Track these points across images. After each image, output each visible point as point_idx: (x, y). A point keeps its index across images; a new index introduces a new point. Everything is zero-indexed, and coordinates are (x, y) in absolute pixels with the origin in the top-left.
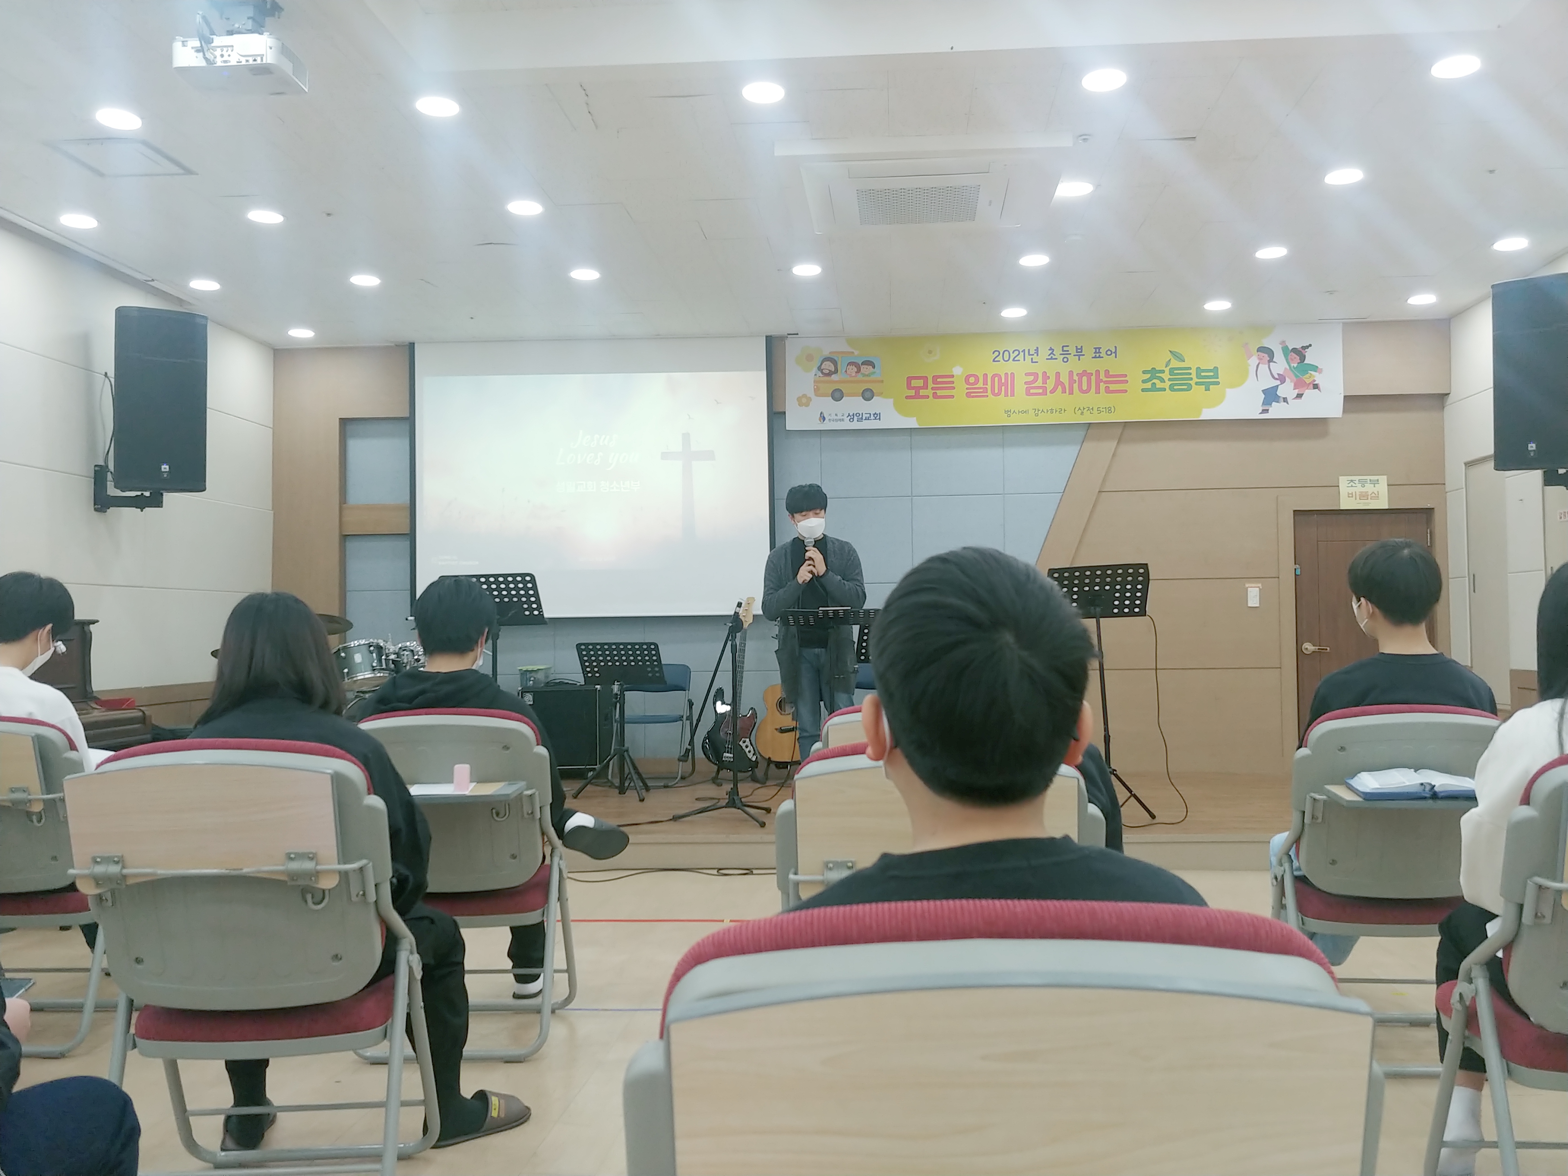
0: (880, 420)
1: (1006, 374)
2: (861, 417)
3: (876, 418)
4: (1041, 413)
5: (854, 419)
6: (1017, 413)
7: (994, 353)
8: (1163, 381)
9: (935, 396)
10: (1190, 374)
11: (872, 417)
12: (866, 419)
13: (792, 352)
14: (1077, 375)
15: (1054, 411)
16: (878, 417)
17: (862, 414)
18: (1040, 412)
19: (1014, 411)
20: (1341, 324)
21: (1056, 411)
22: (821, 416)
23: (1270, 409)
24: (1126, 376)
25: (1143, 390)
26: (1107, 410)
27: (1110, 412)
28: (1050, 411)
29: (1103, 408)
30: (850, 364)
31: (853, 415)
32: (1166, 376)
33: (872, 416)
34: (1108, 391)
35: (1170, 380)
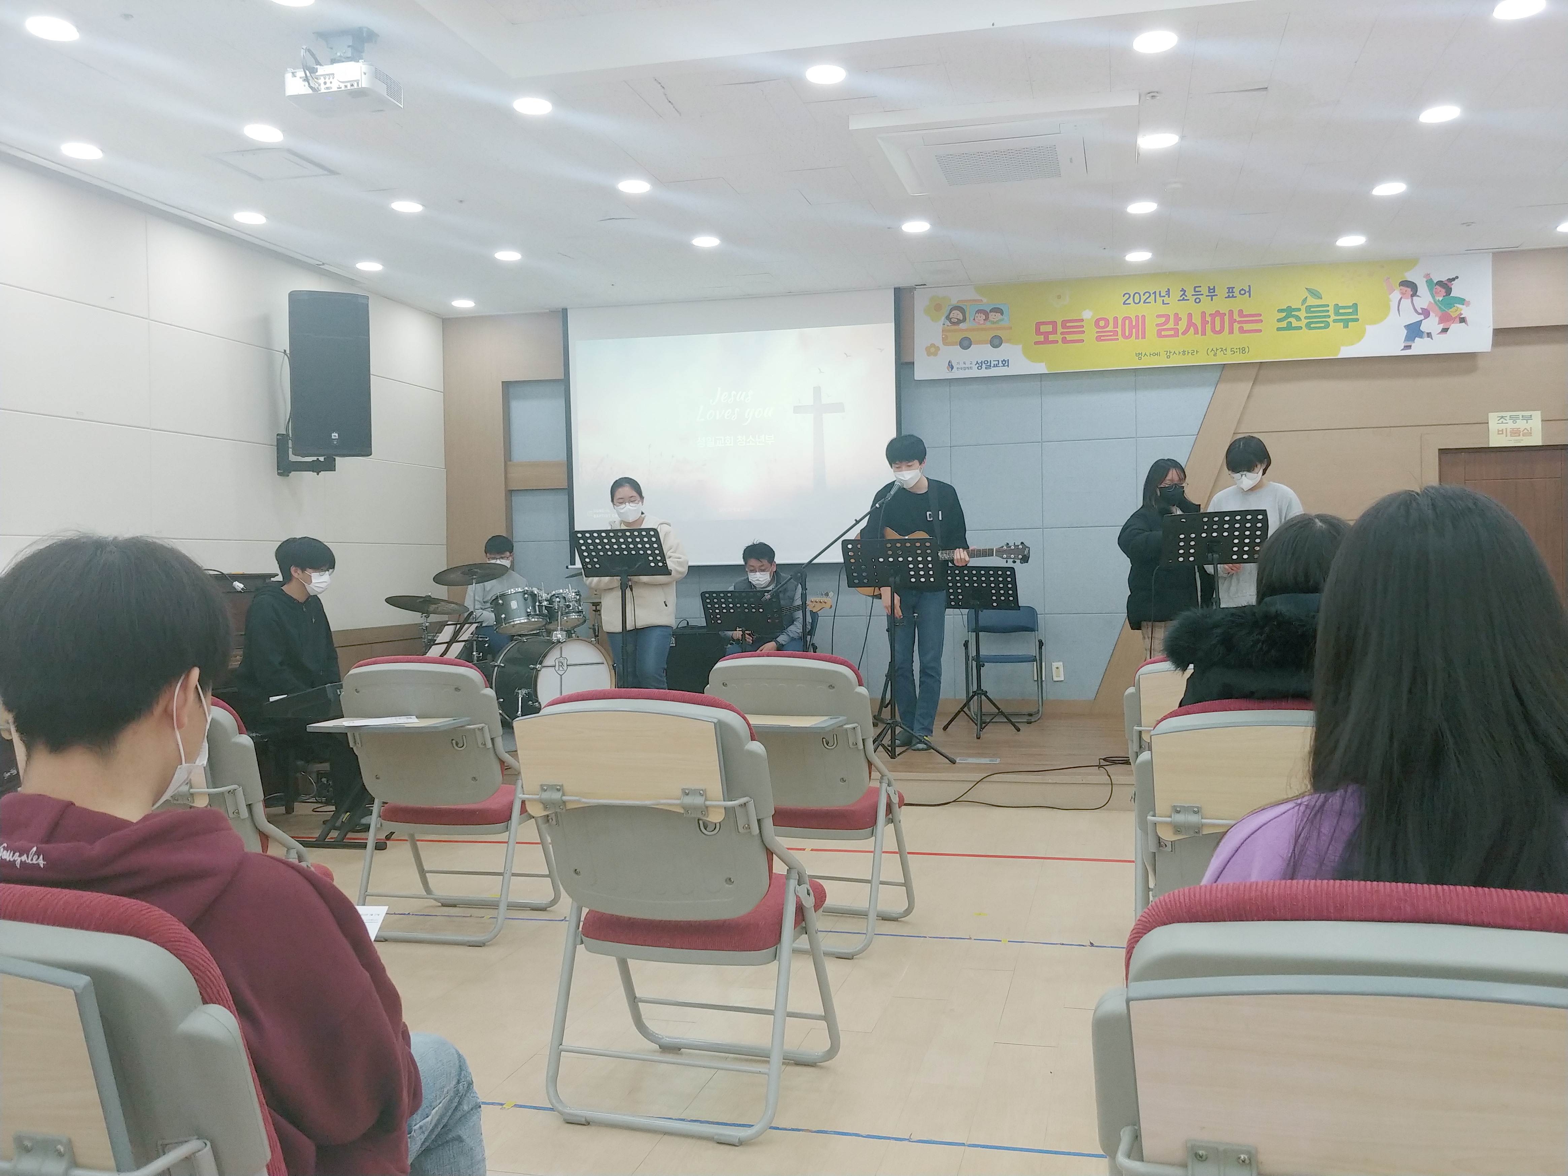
0: (1008, 367)
1: (1137, 317)
2: (989, 364)
3: (1004, 364)
4: (1173, 355)
5: (982, 366)
6: (1149, 355)
7: (1124, 296)
8: (1298, 319)
9: (1065, 341)
10: (1328, 311)
11: (1001, 364)
12: (994, 367)
13: (920, 303)
14: (1210, 315)
15: (1186, 353)
16: (1007, 364)
17: (990, 361)
18: (1171, 354)
19: (1145, 354)
20: (1491, 254)
21: (1188, 353)
22: (949, 365)
23: (1413, 345)
24: (1260, 315)
25: (1279, 329)
26: (1241, 351)
27: (1244, 352)
28: (1182, 353)
29: (1237, 349)
30: (979, 311)
31: (982, 363)
32: (1302, 314)
33: (1000, 362)
34: (1241, 330)
35: (1306, 318)
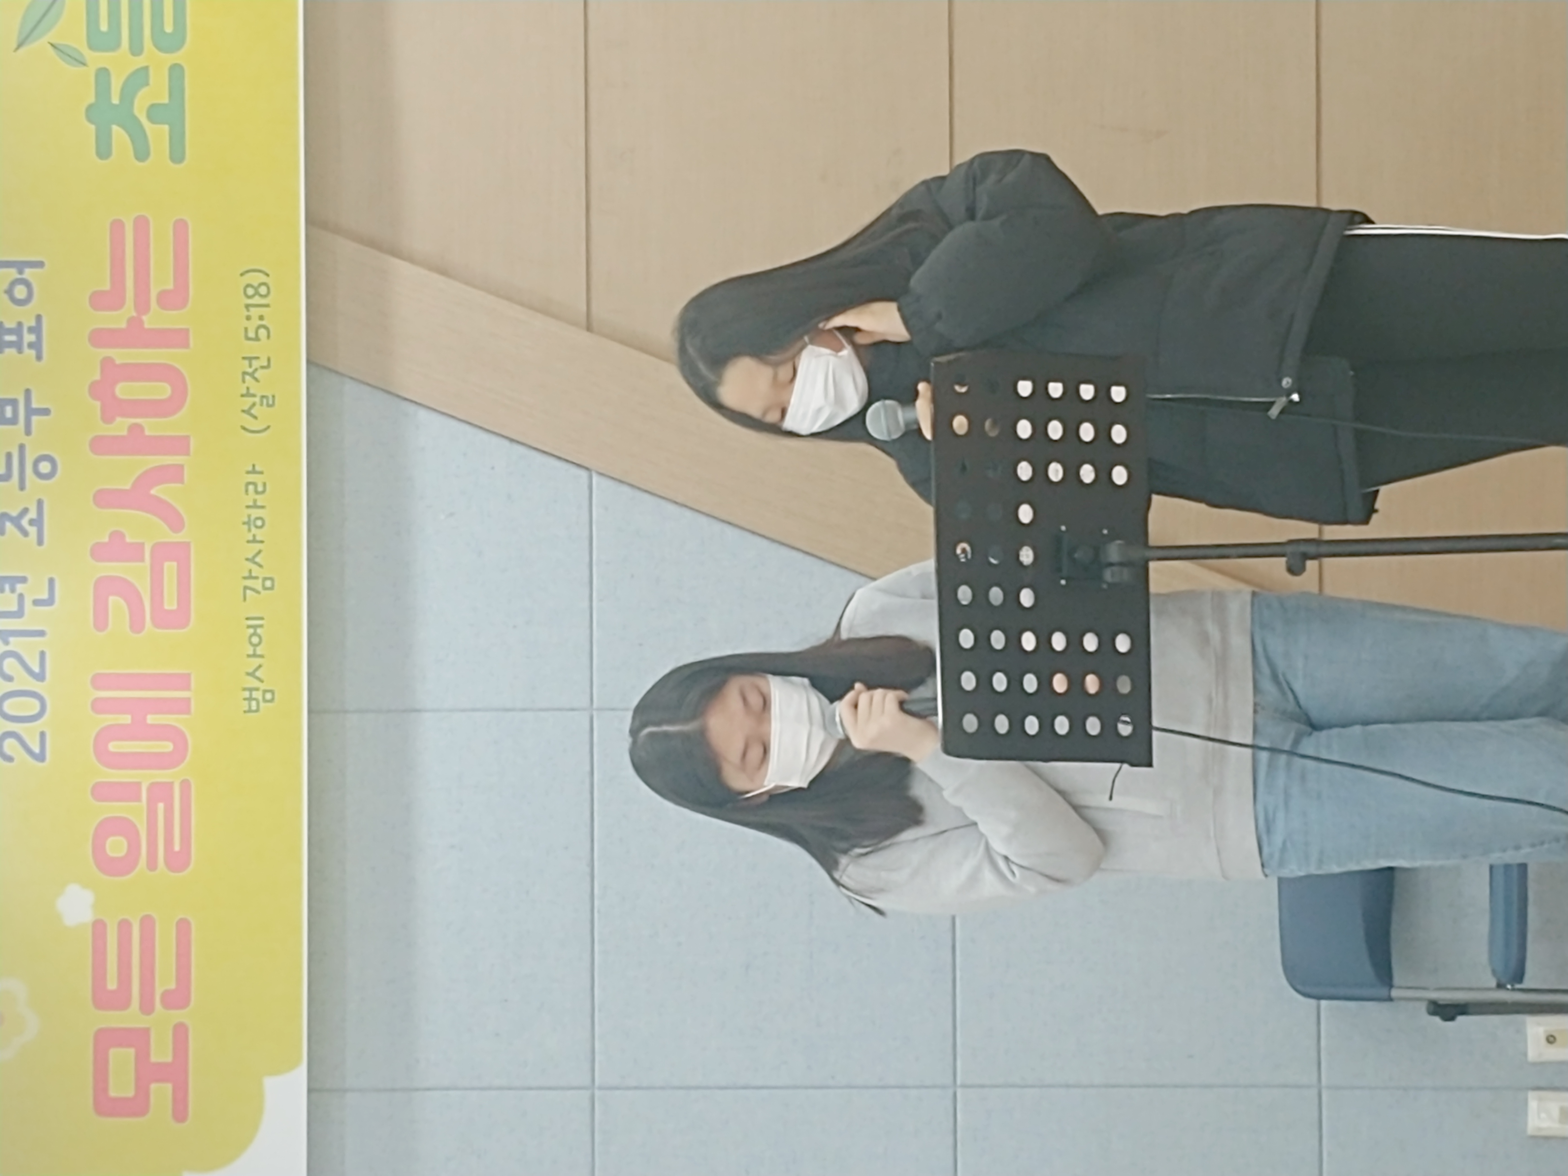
1: (99, 706)
4: (260, 566)
6: (257, 661)
8: (140, 77)
9: (179, 997)
14: (107, 418)
15: (255, 513)
18: (256, 571)
19: (252, 674)
21: (255, 506)
24: (117, 227)
25: (177, 155)
26: (257, 300)
27: (263, 290)
28: (253, 529)
29: (248, 318)
32: (121, 64)
34: (174, 298)
